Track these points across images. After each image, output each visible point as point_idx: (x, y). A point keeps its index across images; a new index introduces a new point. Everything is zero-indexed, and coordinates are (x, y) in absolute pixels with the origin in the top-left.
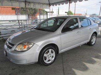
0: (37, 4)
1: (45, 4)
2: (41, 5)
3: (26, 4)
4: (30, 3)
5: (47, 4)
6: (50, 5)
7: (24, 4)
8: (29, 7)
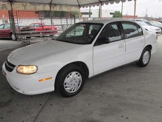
0: (64, 6)
1: (73, 5)
2: (69, 7)
3: (51, 7)
4: (55, 5)
5: (76, 6)
6: (80, 6)
7: (49, 7)
8: (55, 10)
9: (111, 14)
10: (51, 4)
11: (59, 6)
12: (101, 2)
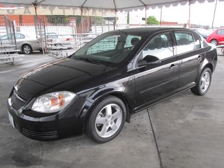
0: (97, 10)
2: (104, 11)
3: (82, 11)
9: (143, 19)
10: (82, 8)
11: (91, 10)
12: (146, 6)
